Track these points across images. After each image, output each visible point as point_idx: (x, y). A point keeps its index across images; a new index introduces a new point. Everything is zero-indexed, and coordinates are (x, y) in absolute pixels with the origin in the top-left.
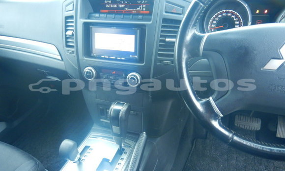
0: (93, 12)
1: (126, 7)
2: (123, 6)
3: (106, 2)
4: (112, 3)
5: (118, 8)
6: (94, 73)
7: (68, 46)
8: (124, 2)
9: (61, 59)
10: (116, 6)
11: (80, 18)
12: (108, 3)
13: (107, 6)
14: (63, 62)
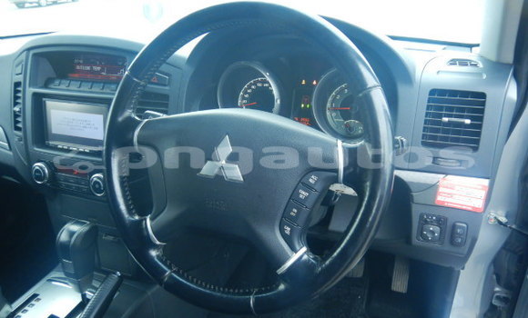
0: (55, 76)
1: (102, 70)
2: (99, 68)
3: (76, 61)
4: (85, 64)
5: (92, 72)
6: (47, 171)
7: (17, 129)
8: (100, 63)
9: (8, 148)
10: (88, 68)
11: (30, 86)
12: (79, 64)
13: (78, 67)
14: (11, 153)
